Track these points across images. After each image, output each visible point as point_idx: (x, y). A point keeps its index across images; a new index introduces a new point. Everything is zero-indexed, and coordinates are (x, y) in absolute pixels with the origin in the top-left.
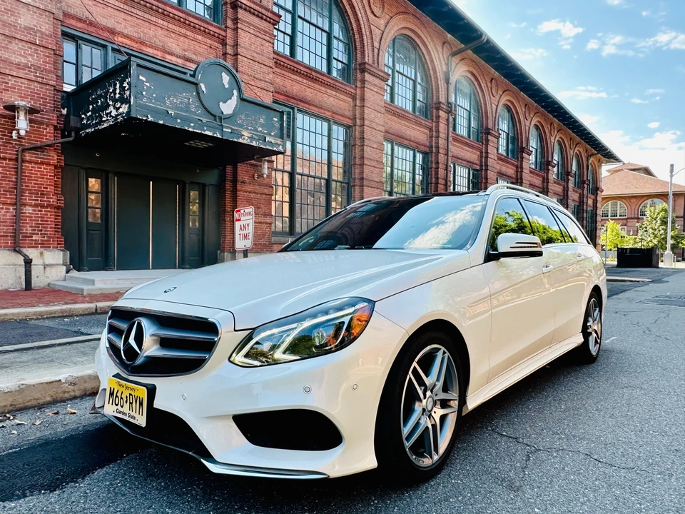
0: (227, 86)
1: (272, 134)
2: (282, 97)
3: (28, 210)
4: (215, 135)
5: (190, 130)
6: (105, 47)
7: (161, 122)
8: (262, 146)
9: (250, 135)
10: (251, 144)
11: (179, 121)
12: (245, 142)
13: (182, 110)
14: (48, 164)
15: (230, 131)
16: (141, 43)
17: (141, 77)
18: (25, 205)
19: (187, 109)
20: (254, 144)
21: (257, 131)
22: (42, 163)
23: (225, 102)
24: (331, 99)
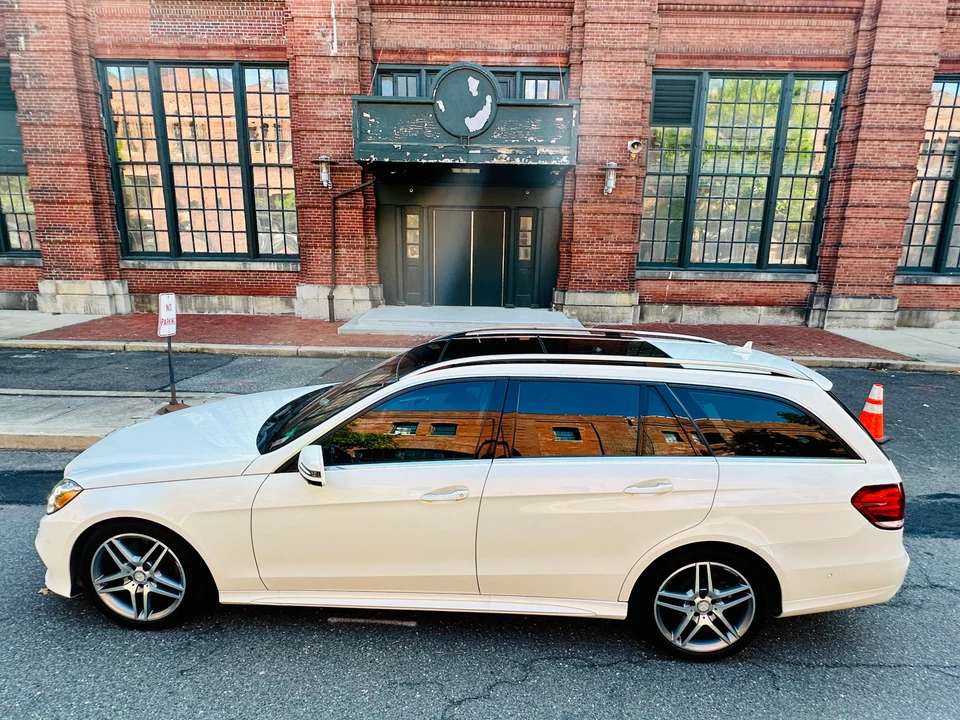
0: (475, 94)
1: (553, 141)
2: (678, 61)
3: (343, 251)
4: (457, 162)
5: (423, 161)
6: (419, 71)
7: (387, 160)
8: (531, 163)
9: (510, 152)
10: (512, 163)
11: (408, 154)
12: (503, 162)
13: (414, 139)
14: (357, 208)
15: (479, 152)
16: (457, 54)
17: (365, 115)
18: (340, 247)
19: (421, 138)
20: (518, 161)
21: (527, 143)
22: (352, 208)
23: (472, 116)
24: (798, 35)
